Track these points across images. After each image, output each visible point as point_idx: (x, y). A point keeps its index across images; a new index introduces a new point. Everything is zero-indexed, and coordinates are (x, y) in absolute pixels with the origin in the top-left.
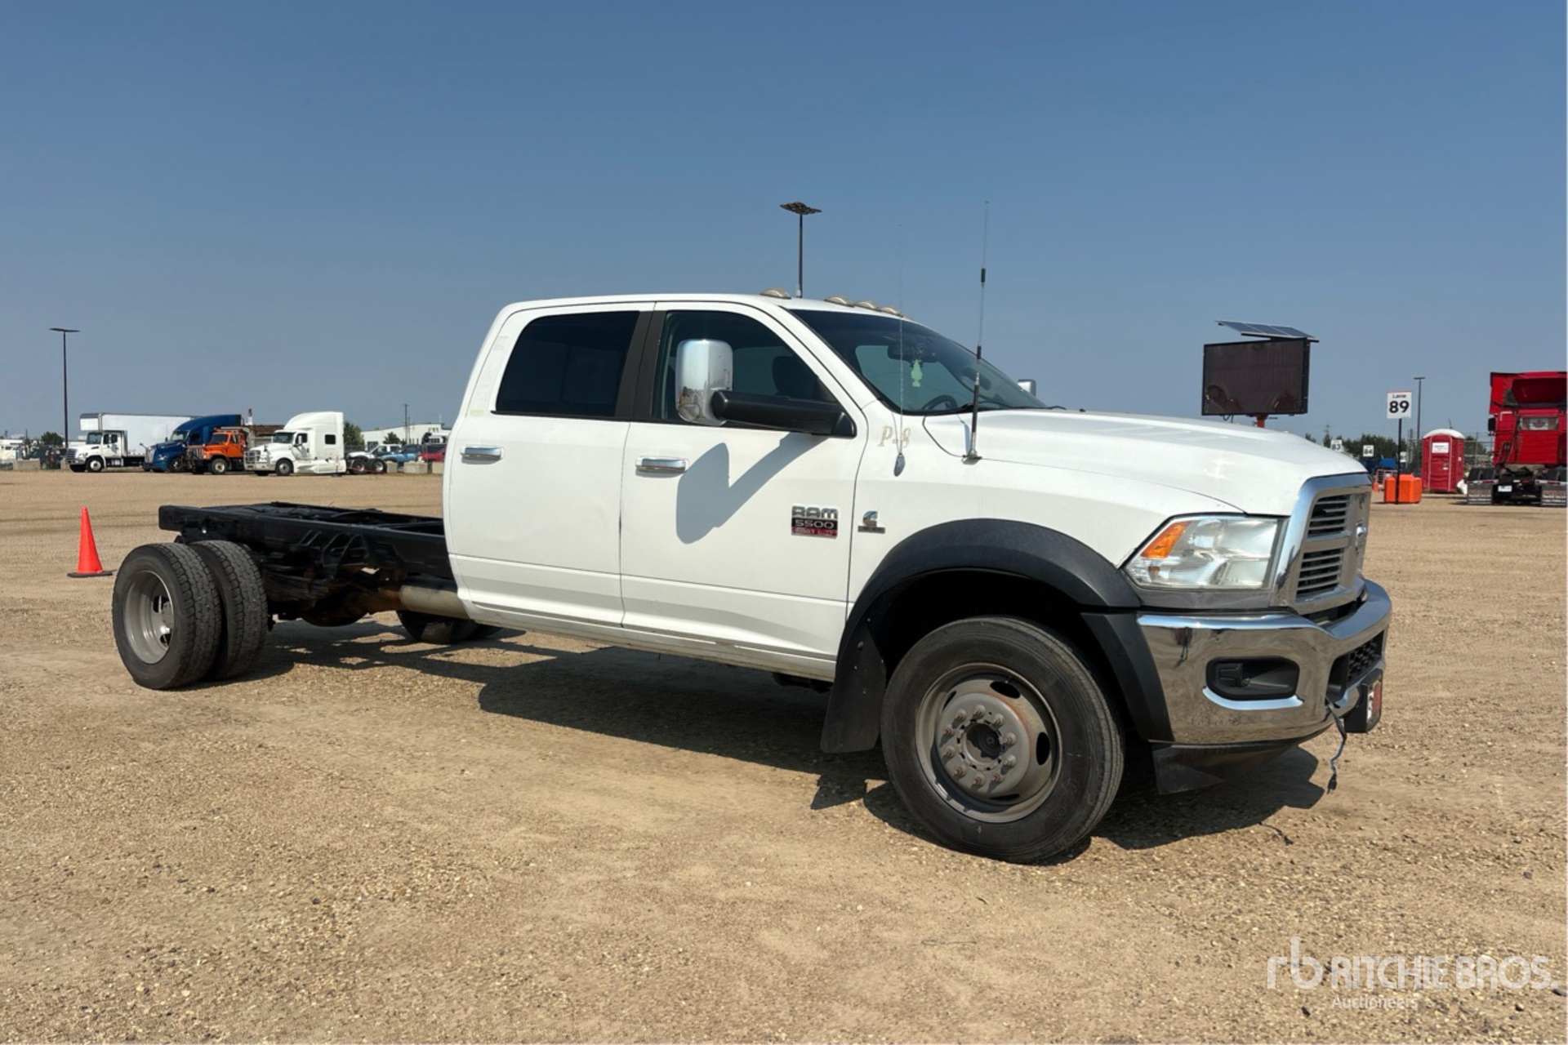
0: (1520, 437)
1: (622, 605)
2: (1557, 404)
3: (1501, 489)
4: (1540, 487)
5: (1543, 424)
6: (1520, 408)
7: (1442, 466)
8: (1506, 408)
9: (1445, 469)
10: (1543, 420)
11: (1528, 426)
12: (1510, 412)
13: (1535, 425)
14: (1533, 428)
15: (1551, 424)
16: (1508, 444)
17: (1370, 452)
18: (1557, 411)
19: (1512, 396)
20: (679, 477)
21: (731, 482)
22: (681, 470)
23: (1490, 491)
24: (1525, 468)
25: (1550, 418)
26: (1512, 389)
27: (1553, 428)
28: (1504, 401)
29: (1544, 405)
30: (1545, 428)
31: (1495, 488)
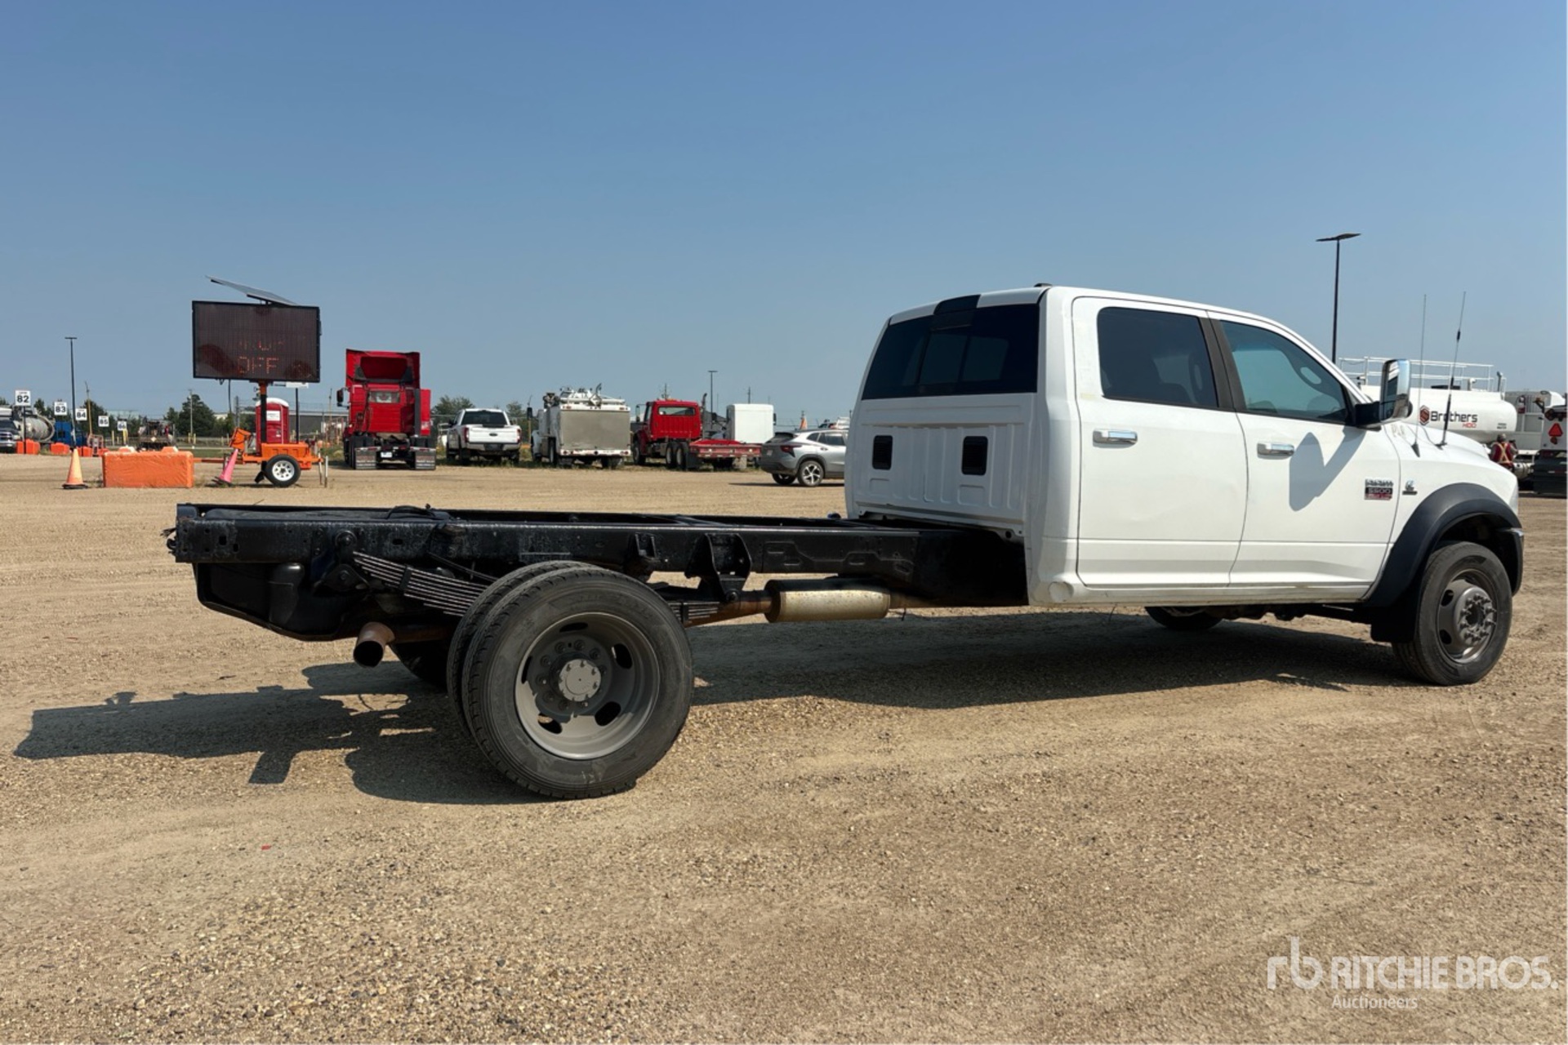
0: (371, 409)
1: (1232, 567)
2: (397, 381)
3: (383, 455)
4: (414, 453)
5: (387, 398)
6: (369, 382)
7: (275, 433)
8: (358, 382)
9: (278, 436)
10: (387, 394)
11: (375, 399)
12: (360, 386)
13: (381, 398)
14: (379, 401)
15: (393, 398)
16: (360, 415)
17: (84, 415)
18: (398, 386)
19: (361, 372)
20: (1288, 460)
21: (1326, 461)
22: (1292, 452)
23: (374, 457)
24: (392, 437)
25: (392, 393)
26: (362, 365)
27: (395, 401)
28: (355, 376)
29: (384, 380)
30: (389, 401)
31: (378, 454)
